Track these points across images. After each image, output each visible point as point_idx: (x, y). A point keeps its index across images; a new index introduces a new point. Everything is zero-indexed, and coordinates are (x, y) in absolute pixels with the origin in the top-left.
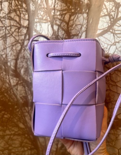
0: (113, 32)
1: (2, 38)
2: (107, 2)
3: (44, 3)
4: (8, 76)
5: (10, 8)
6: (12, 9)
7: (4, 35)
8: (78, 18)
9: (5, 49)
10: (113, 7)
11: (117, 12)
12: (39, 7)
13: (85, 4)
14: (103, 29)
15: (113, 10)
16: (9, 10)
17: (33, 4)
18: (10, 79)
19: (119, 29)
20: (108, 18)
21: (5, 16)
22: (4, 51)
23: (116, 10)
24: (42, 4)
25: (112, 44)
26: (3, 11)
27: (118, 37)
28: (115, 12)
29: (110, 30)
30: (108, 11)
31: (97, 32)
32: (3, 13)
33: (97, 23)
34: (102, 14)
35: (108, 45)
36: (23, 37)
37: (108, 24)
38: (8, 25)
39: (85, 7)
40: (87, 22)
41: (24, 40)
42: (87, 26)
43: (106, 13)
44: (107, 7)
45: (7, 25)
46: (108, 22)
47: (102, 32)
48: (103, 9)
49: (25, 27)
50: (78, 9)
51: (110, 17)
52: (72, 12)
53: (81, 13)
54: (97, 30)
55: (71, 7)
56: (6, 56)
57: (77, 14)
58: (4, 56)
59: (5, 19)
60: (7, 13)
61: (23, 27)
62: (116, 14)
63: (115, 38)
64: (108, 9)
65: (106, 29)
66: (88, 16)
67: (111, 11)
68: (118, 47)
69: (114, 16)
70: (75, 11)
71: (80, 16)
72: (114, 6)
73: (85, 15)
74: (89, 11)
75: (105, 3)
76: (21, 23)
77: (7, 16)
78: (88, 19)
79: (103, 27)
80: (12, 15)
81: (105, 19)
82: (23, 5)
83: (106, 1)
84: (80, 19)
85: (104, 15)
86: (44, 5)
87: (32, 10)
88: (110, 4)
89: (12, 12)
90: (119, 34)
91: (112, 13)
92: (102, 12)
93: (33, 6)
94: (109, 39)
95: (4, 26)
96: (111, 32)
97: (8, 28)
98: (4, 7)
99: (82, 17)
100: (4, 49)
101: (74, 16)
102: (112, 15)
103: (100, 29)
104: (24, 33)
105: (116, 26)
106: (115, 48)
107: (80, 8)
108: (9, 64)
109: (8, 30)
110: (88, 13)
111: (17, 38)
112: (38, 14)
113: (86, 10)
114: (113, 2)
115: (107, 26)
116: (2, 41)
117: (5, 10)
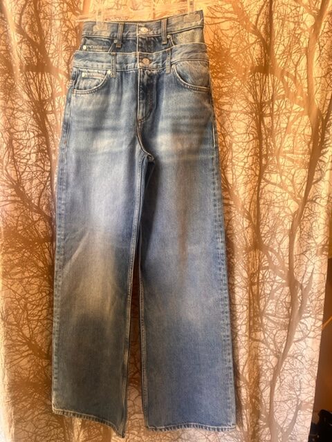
9: (31, 189)
36: (46, 179)
41: (46, 181)
49: (48, 172)
61: (47, 171)
80: (38, 163)
108: (33, 201)
111: (41, 180)
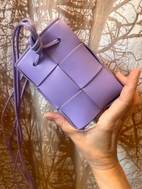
0: (113, 50)
1: (3, 47)
2: (110, 21)
3: (48, 15)
4: (7, 86)
5: (13, 17)
6: (15, 18)
7: (5, 44)
8: (81, 33)
10: (114, 27)
11: (118, 31)
12: (42, 19)
13: (88, 20)
14: (105, 46)
15: (115, 29)
16: (11, 19)
17: (37, 16)
18: (8, 89)
19: (119, 48)
20: (109, 36)
21: (7, 25)
22: (3, 60)
23: (117, 29)
24: (46, 16)
25: (112, 61)
26: (5, 19)
27: (118, 55)
28: (116, 31)
29: (110, 48)
30: (110, 29)
31: (98, 48)
32: (5, 21)
33: (99, 40)
34: (104, 32)
35: (109, 61)
36: (24, 47)
37: (109, 42)
38: (10, 34)
39: (88, 23)
40: (90, 38)
42: (89, 41)
43: (108, 32)
44: (109, 25)
45: (8, 34)
46: (109, 40)
47: (103, 49)
48: (105, 27)
49: (27, 38)
50: (81, 25)
51: (111, 36)
52: (75, 27)
53: (84, 29)
54: (99, 47)
55: (74, 22)
56: (6, 65)
57: (80, 30)
58: (3, 65)
59: (6, 28)
60: (9, 22)
62: (117, 33)
63: (115, 56)
64: (110, 28)
65: (107, 46)
66: (90, 32)
67: (113, 30)
68: (117, 65)
69: (115, 35)
70: (78, 26)
71: (83, 32)
72: (115, 25)
73: (88, 31)
74: (91, 27)
75: (107, 21)
76: (23, 33)
77: (9, 25)
78: (90, 35)
79: (105, 44)
81: (106, 37)
82: (26, 15)
83: (108, 20)
84: (82, 34)
85: (106, 33)
86: (48, 18)
87: (35, 21)
88: (112, 23)
89: (15, 22)
90: (119, 52)
91: (114, 32)
92: (104, 30)
93: (37, 17)
94: (109, 56)
95: (6, 34)
96: (111, 50)
97: (9, 37)
98: (7, 15)
99: (84, 33)
100: (4, 58)
101: (77, 31)
102: (113, 34)
103: (101, 45)
104: (26, 43)
105: (116, 44)
106: (115, 65)
107: (83, 24)
108: (8, 74)
109: (9, 39)
110: (90, 29)
112: (41, 26)
113: (89, 27)
114: (115, 22)
115: (108, 44)
116: (3, 49)
117: (7, 19)
